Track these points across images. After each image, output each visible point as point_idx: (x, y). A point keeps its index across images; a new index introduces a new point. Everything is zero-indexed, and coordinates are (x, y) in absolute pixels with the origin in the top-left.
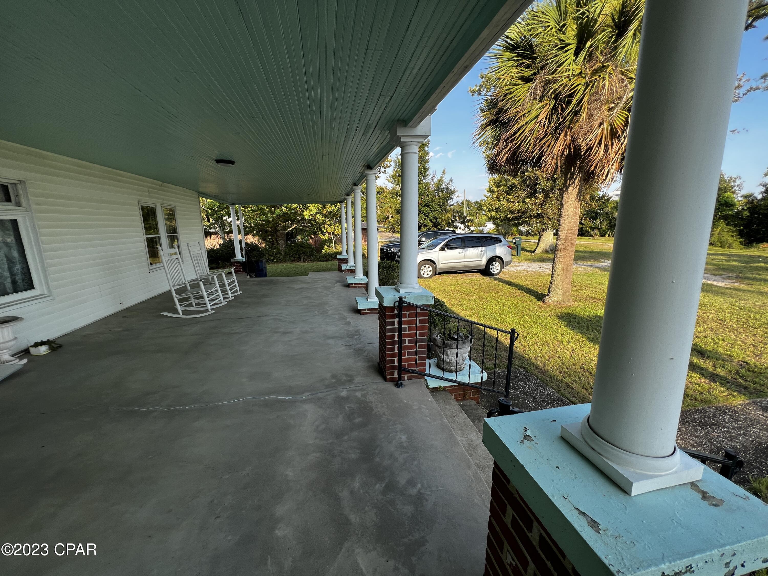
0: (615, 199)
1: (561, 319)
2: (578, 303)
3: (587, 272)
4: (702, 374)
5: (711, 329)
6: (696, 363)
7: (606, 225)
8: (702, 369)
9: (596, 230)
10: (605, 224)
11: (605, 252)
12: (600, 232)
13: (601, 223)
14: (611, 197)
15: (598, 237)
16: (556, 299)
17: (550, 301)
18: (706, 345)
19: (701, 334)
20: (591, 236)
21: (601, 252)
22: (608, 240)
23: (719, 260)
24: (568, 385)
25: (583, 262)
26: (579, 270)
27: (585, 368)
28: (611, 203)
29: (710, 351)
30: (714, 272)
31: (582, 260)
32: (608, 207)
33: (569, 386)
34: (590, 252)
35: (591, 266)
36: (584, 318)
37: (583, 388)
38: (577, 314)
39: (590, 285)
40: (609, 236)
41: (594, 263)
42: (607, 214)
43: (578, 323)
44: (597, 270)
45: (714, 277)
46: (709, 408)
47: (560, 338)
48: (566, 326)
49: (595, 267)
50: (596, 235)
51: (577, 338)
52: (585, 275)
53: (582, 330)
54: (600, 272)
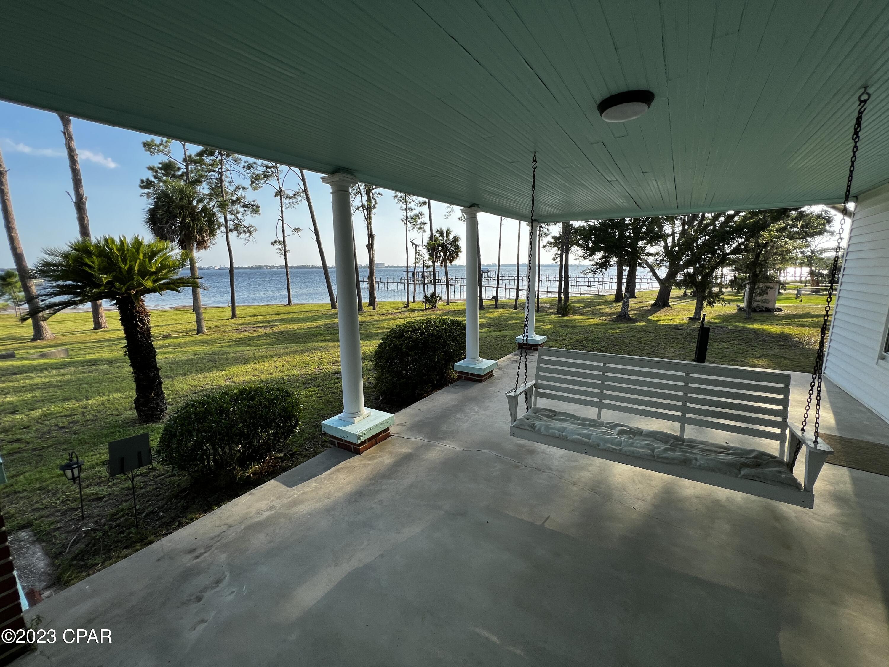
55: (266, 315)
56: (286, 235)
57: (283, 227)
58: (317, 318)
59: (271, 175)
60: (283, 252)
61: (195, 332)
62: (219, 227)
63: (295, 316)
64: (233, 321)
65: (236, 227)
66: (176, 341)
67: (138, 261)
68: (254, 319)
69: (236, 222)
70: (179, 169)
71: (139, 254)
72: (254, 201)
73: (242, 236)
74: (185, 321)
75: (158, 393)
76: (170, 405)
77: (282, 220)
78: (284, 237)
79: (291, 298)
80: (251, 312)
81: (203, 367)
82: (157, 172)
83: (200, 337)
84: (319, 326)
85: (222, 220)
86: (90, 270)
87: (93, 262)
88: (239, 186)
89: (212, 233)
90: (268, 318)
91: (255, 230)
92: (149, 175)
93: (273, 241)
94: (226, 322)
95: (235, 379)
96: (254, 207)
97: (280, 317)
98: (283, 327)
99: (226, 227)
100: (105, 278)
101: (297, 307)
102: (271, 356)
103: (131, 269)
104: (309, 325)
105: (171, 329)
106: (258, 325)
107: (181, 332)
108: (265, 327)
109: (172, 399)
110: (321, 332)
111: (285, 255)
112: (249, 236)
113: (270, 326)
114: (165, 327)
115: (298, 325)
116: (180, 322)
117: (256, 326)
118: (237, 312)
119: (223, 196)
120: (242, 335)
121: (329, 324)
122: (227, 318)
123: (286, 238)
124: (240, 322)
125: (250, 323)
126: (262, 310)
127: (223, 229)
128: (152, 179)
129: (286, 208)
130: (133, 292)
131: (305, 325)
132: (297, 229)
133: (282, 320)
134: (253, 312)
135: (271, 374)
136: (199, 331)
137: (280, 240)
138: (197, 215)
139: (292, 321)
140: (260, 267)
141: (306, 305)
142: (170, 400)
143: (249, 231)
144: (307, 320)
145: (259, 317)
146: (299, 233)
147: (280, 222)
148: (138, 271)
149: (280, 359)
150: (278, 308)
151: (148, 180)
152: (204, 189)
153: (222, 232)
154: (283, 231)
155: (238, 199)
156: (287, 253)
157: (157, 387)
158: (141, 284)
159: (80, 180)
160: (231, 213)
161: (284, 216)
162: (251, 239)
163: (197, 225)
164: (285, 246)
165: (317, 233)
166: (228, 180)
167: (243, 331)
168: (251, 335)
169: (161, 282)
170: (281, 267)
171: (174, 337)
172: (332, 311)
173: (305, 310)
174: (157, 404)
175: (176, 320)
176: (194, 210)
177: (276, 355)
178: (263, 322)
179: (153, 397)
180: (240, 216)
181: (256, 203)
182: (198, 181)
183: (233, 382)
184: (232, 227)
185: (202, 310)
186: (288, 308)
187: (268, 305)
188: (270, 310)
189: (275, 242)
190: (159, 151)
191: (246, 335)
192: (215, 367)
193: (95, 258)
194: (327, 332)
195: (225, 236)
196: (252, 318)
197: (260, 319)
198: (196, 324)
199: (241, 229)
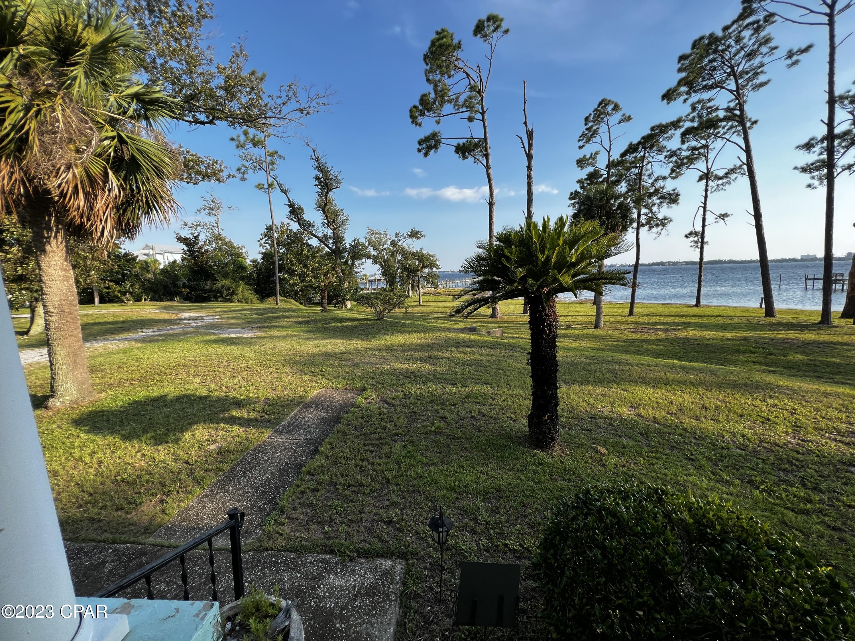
0: (142, 259)
1: (79, 424)
2: (107, 393)
3: (121, 348)
4: (240, 425)
5: (243, 378)
6: (235, 416)
7: (139, 288)
8: (239, 419)
9: (128, 295)
10: (137, 287)
11: (143, 320)
12: (133, 296)
13: (131, 285)
14: (137, 257)
15: (131, 302)
16: (67, 398)
17: (58, 404)
18: (241, 395)
19: (237, 386)
20: (123, 302)
21: (137, 320)
22: (145, 305)
23: (245, 315)
24: (92, 520)
25: (114, 336)
26: (109, 348)
27: (119, 480)
28: (138, 263)
29: (244, 400)
30: (243, 326)
31: (113, 333)
32: (135, 267)
33: (94, 520)
34: (123, 322)
35: (125, 340)
36: (116, 410)
37: (117, 510)
38: (105, 409)
39: (125, 363)
40: (145, 300)
41: (130, 335)
42: (137, 275)
43: (107, 421)
44: (133, 343)
45: (243, 330)
46: (248, 454)
47: (77, 454)
48: (89, 432)
49: (131, 340)
50: (129, 300)
51: (106, 442)
52: (118, 352)
53: (113, 429)
54: (137, 346)
55: (667, 316)
56: (706, 224)
57: (704, 215)
58: (739, 328)
59: (697, 158)
60: (700, 244)
61: (593, 326)
62: (631, 223)
63: (706, 321)
64: (630, 319)
65: (649, 222)
66: (576, 332)
67: (557, 248)
68: (653, 319)
69: (650, 215)
70: (602, 175)
71: (559, 238)
72: (674, 190)
73: (655, 230)
74: (585, 314)
75: (553, 416)
76: (564, 427)
77: (705, 208)
78: (704, 226)
79: (701, 298)
80: (649, 310)
81: (602, 378)
82: (583, 183)
83: (597, 332)
84: (746, 339)
85: (635, 216)
86: (508, 262)
87: (511, 253)
88: (658, 177)
89: (625, 229)
90: (670, 320)
91: (670, 221)
92: (577, 187)
93: (688, 232)
94: (622, 320)
95: (642, 411)
96: (673, 197)
97: (685, 320)
98: (691, 333)
99: (638, 222)
100: (520, 273)
101: (708, 309)
102: (692, 384)
103: (548, 260)
104: (728, 335)
105: (574, 320)
106: (658, 327)
107: (582, 324)
108: (666, 330)
109: (566, 417)
110: (752, 349)
111: (702, 248)
112: (662, 229)
113: (673, 329)
114: (569, 317)
115: (712, 333)
116: (582, 314)
117: (655, 327)
118: (635, 310)
119: (640, 192)
120: (639, 336)
121: (764, 338)
122: (623, 314)
123: (706, 228)
124: (637, 320)
125: (649, 323)
126: (662, 310)
127: (635, 225)
128: (579, 190)
129: (712, 192)
130: (546, 290)
131: (721, 334)
132: (723, 215)
133: (687, 325)
134: (651, 310)
135: (697, 419)
136: (597, 326)
137: (697, 230)
138: (613, 213)
139: (701, 327)
140: (662, 264)
141: (721, 308)
142: (563, 420)
143: (663, 223)
144: (723, 327)
145: (658, 318)
146: (726, 219)
147: (702, 209)
148: (555, 263)
149: (709, 394)
150: (682, 309)
151: (576, 191)
152: (623, 188)
153: (633, 228)
154: (704, 220)
155: (657, 191)
156: (705, 246)
157: (552, 408)
158: (555, 280)
159: (532, 200)
160: (645, 207)
161: (708, 202)
162: (663, 232)
163: (611, 222)
164: (703, 238)
165: (758, 216)
166: (648, 173)
167: (640, 332)
168: (649, 338)
169: (577, 278)
170: (693, 263)
171: (575, 328)
172: (766, 319)
173: (720, 314)
174: (550, 429)
175: (578, 312)
176: (611, 209)
177: (701, 384)
178: (663, 324)
179: (546, 420)
180: (655, 209)
181: (676, 191)
182: (617, 182)
183: (639, 415)
184: (644, 221)
185: (602, 305)
186: (696, 310)
187: (669, 304)
188: (673, 310)
189: (691, 234)
190: (588, 164)
191: (644, 336)
192: (615, 381)
193: (514, 247)
194: (761, 350)
195: (635, 232)
196: (651, 318)
197: (660, 319)
198: (594, 318)
199: (653, 223)
